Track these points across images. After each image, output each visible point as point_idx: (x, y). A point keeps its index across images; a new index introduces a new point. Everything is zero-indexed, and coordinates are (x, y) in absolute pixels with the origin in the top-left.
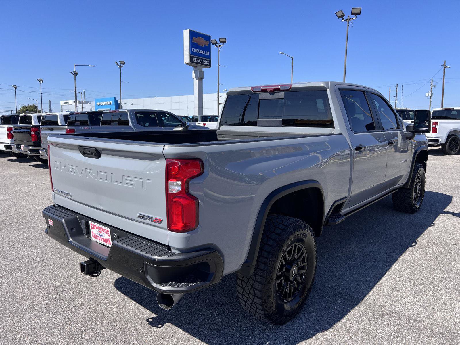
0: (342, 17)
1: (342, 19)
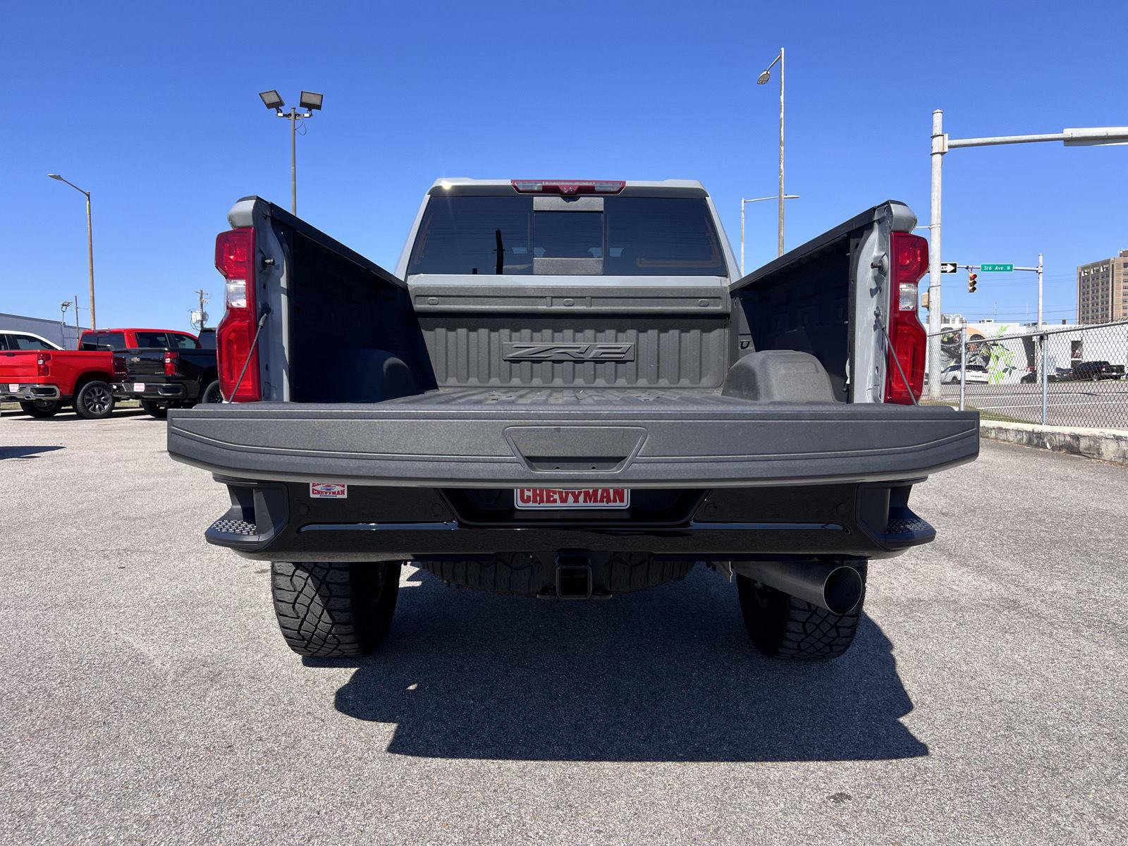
0: (277, 105)
1: (278, 112)
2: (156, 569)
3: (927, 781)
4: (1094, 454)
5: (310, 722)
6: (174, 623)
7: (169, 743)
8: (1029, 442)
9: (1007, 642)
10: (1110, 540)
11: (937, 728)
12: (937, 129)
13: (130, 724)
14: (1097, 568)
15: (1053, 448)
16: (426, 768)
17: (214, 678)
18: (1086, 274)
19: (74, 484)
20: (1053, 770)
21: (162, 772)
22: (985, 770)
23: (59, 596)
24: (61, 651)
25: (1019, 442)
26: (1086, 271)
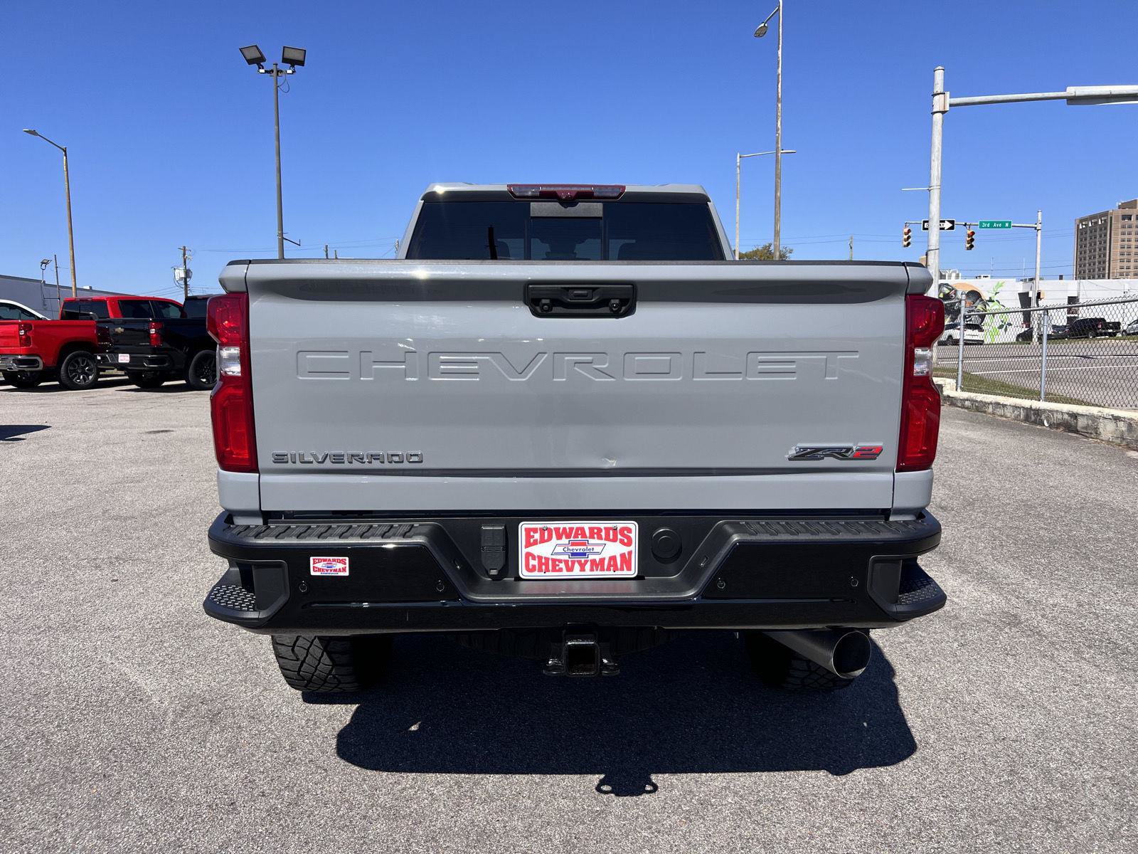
0: (259, 61)
1: (260, 68)
2: (150, 582)
3: (932, 838)
4: (1091, 433)
5: (313, 773)
6: (170, 649)
7: (171, 800)
8: (1027, 419)
9: (1008, 667)
10: (1109, 539)
11: (941, 773)
12: (939, 87)
13: (131, 777)
14: (1098, 575)
15: (1050, 426)
16: (432, 828)
17: (214, 718)
18: (1084, 226)
19: (62, 473)
20: (1056, 822)
21: (165, 836)
22: (990, 824)
23: (52, 616)
24: (57, 686)
25: (1017, 418)
26: (1084, 223)
